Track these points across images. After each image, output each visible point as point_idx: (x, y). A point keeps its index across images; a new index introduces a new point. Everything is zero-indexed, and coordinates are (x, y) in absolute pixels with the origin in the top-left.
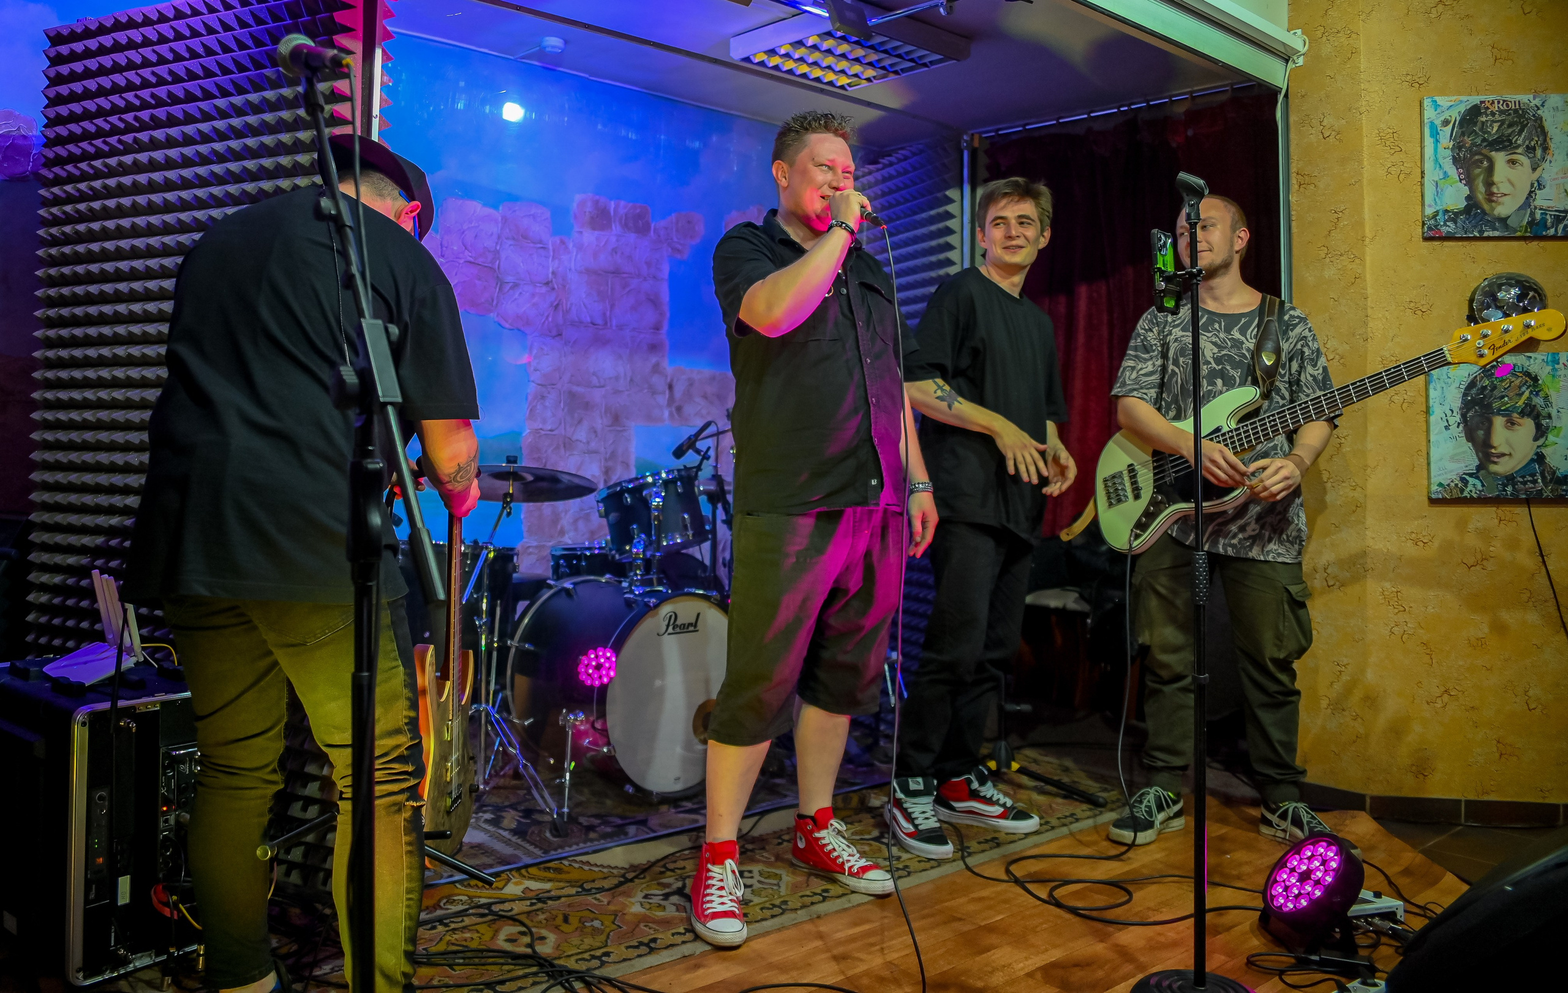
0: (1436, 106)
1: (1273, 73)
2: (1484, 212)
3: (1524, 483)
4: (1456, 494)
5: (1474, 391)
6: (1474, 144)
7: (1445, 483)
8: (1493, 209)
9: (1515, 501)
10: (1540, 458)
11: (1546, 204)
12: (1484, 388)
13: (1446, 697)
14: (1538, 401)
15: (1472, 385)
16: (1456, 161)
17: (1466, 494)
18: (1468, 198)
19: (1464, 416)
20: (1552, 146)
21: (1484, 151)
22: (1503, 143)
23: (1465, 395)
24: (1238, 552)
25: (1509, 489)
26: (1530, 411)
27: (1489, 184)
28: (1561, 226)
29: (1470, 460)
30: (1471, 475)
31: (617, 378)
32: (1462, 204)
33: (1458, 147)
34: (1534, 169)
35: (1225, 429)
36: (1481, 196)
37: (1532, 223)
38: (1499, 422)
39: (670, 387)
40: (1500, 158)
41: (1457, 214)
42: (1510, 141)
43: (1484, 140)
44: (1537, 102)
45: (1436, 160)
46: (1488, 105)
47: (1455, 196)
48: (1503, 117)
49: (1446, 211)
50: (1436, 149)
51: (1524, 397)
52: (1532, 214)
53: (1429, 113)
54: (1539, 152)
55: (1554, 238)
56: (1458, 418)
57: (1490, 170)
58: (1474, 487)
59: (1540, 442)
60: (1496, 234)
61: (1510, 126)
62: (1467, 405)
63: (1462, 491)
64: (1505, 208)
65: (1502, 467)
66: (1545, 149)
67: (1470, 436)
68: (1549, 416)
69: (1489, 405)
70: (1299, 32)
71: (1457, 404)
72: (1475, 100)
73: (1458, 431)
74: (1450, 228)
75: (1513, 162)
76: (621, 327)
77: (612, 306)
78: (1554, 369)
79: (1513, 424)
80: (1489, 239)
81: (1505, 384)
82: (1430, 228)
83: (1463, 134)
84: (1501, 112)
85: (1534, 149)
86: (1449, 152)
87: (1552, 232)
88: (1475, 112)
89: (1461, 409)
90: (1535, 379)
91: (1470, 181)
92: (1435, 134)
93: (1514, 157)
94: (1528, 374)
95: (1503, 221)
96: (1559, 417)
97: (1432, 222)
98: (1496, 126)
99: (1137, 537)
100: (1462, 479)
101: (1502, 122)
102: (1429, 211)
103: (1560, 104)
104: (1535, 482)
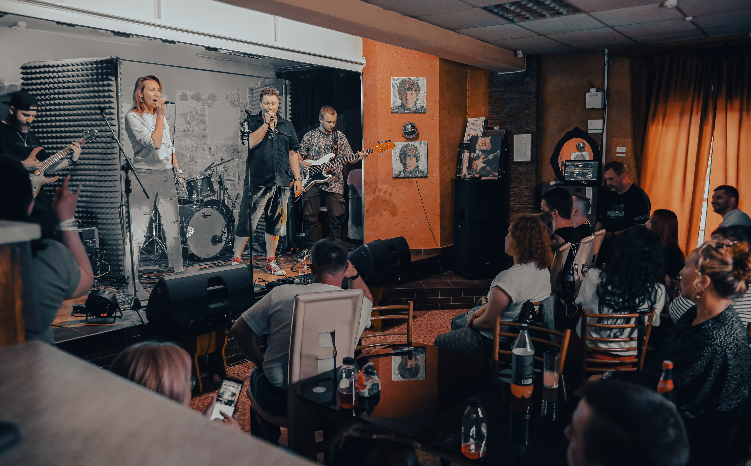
0: (394, 80)
1: (359, 69)
2: (405, 106)
3: (414, 173)
4: (398, 176)
5: (402, 151)
6: (403, 89)
7: (396, 173)
8: (407, 106)
9: (412, 177)
10: (417, 167)
11: (419, 105)
12: (405, 150)
13: (397, 225)
14: (417, 153)
15: (402, 149)
16: (398, 93)
17: (401, 176)
18: (401, 103)
19: (400, 157)
20: (421, 90)
21: (405, 91)
22: (409, 89)
23: (400, 152)
24: (330, 191)
25: (411, 175)
26: (415, 156)
27: (406, 99)
28: (423, 110)
29: (402, 168)
30: (402, 171)
31: (192, 147)
32: (400, 104)
33: (399, 90)
34: (417, 96)
35: (327, 163)
36: (404, 103)
37: (416, 109)
38: (408, 158)
39: (210, 149)
40: (409, 93)
41: (400, 107)
42: (411, 89)
43: (405, 88)
44: (417, 79)
45: (394, 93)
46: (406, 79)
47: (398, 103)
48: (409, 83)
49: (396, 106)
50: (394, 90)
51: (414, 152)
52: (416, 107)
53: (392, 82)
54: (418, 91)
55: (421, 113)
56: (399, 158)
57: (407, 96)
58: (402, 174)
59: (417, 163)
60: (408, 112)
61: (411, 85)
62: (401, 154)
63: (400, 175)
64: (410, 105)
65: (409, 169)
66: (419, 91)
67: (402, 162)
68: (420, 157)
69: (406, 154)
70: (365, 58)
71: (398, 154)
72: (403, 78)
73: (399, 161)
74: (397, 110)
75: (412, 94)
76: (193, 131)
77: (190, 125)
78: (421, 145)
79: (411, 159)
80: (406, 113)
81: (410, 149)
82: (392, 111)
83: (400, 87)
84: (409, 81)
85: (417, 91)
86: (397, 91)
87: (420, 112)
88: (403, 81)
89: (399, 155)
90: (416, 148)
91: (402, 99)
92: (394, 87)
93: (412, 93)
94: (415, 147)
95: (410, 109)
96: (422, 157)
97: (393, 109)
98: (408, 85)
99: (305, 188)
100: (400, 172)
101: (409, 84)
102: (392, 106)
103: (422, 80)
104: (416, 173)
